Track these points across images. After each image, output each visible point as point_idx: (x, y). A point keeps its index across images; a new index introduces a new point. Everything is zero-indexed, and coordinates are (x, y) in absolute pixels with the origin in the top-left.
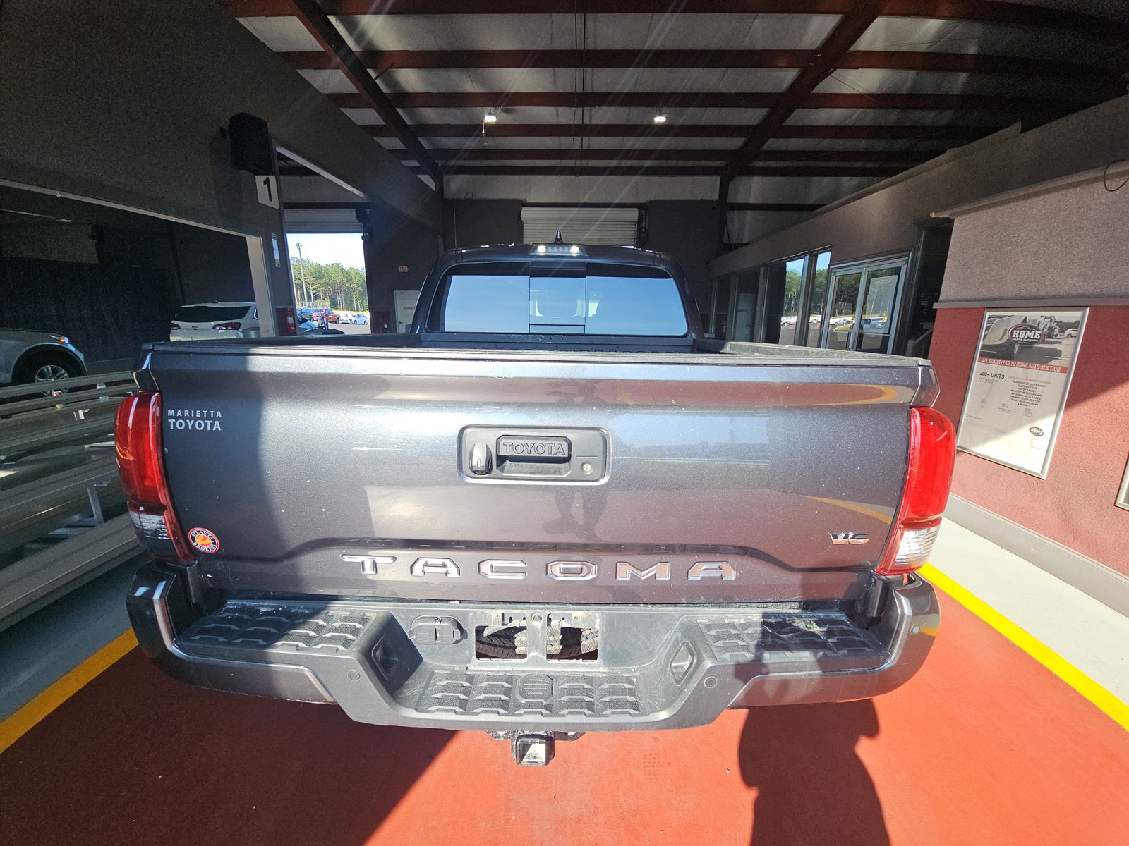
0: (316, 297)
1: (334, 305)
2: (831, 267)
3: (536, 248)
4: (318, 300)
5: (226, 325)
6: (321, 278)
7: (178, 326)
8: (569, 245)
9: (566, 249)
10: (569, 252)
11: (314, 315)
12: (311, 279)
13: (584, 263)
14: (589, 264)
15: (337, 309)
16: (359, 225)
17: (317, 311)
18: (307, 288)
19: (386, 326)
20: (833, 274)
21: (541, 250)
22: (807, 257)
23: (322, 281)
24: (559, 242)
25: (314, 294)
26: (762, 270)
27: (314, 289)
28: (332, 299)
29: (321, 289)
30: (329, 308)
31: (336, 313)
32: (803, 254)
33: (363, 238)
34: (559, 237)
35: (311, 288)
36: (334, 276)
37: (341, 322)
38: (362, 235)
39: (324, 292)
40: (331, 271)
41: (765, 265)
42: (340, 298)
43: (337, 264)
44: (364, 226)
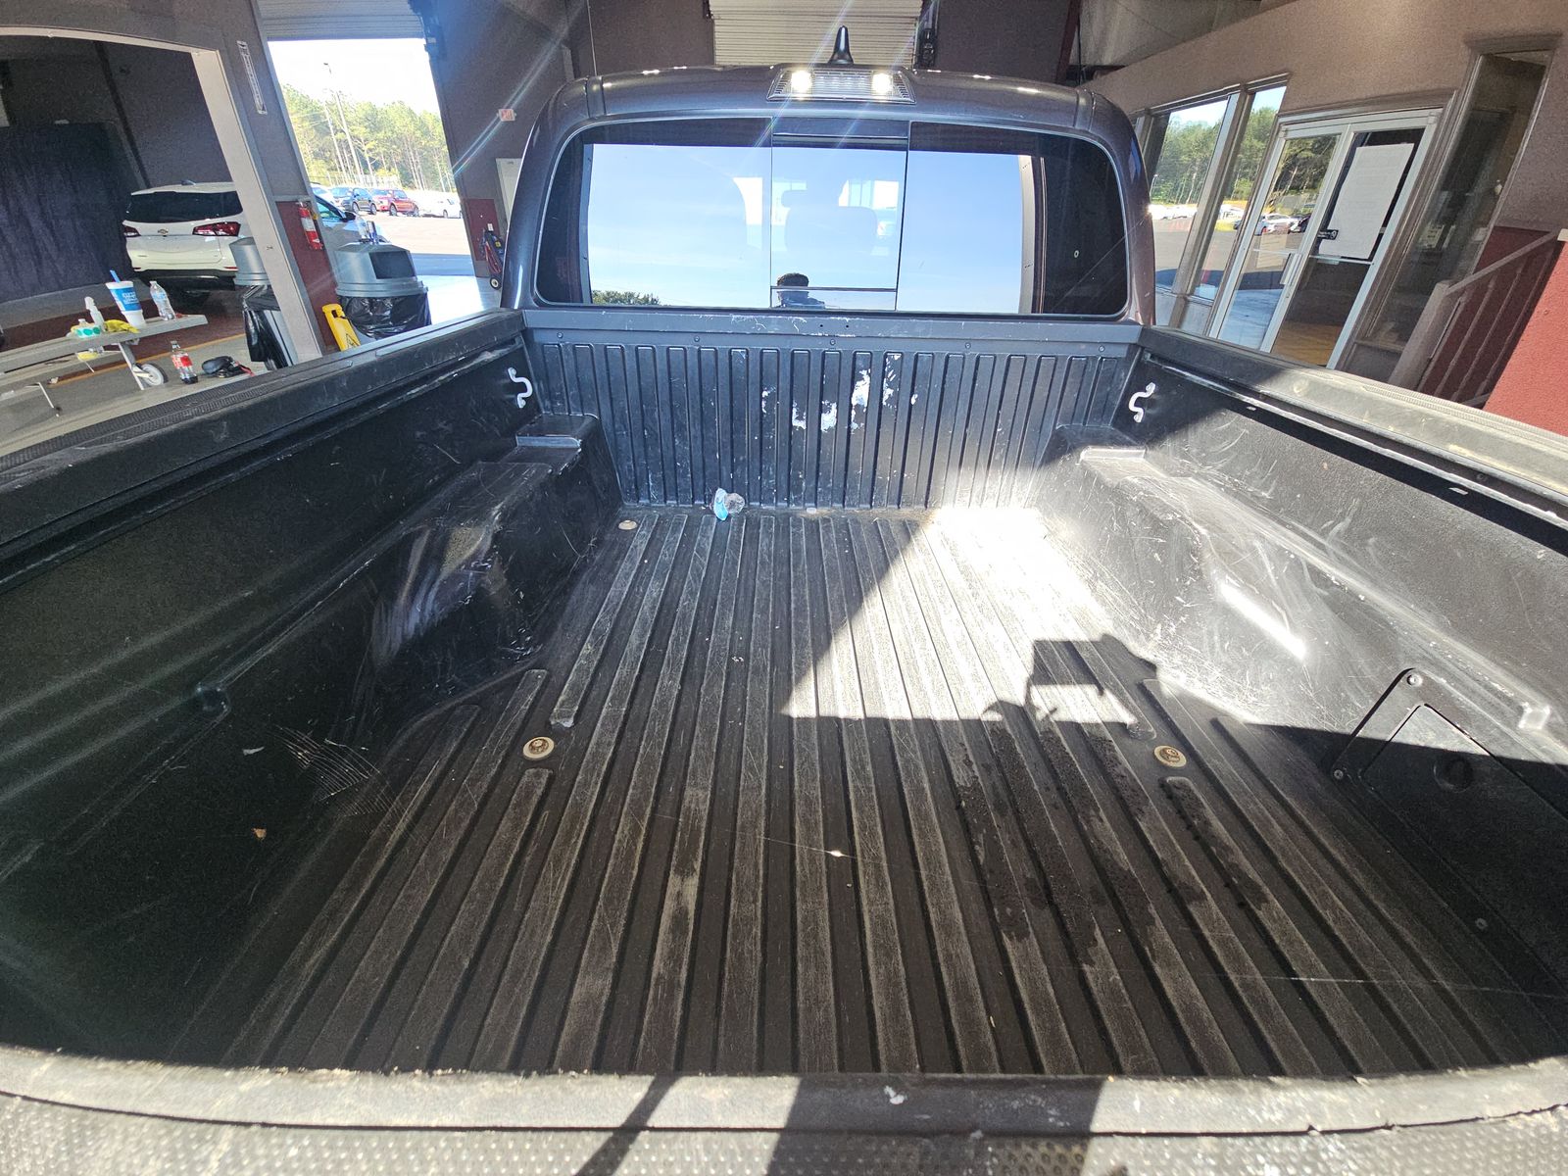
0: (377, 166)
1: (407, 180)
2: (1281, 120)
3: (787, 77)
4: (381, 172)
5: (214, 228)
6: (379, 130)
7: (134, 230)
8: (867, 68)
9: (862, 83)
10: (869, 90)
11: (375, 199)
12: (361, 131)
13: (903, 123)
14: (916, 125)
15: (413, 187)
16: (416, 21)
17: (378, 192)
18: (358, 150)
19: (490, 227)
20: (1281, 134)
21: (801, 83)
22: (1235, 98)
23: (381, 135)
24: (840, 60)
25: (371, 159)
26: (1141, 121)
27: (370, 150)
28: (403, 169)
29: (382, 150)
30: (400, 187)
31: (411, 194)
32: (1226, 91)
33: (428, 47)
34: (842, 46)
35: (365, 148)
36: (398, 124)
37: (421, 213)
38: (423, 41)
39: (388, 156)
40: (392, 114)
41: (1148, 112)
42: (416, 168)
43: (401, 102)
44: (427, 24)
